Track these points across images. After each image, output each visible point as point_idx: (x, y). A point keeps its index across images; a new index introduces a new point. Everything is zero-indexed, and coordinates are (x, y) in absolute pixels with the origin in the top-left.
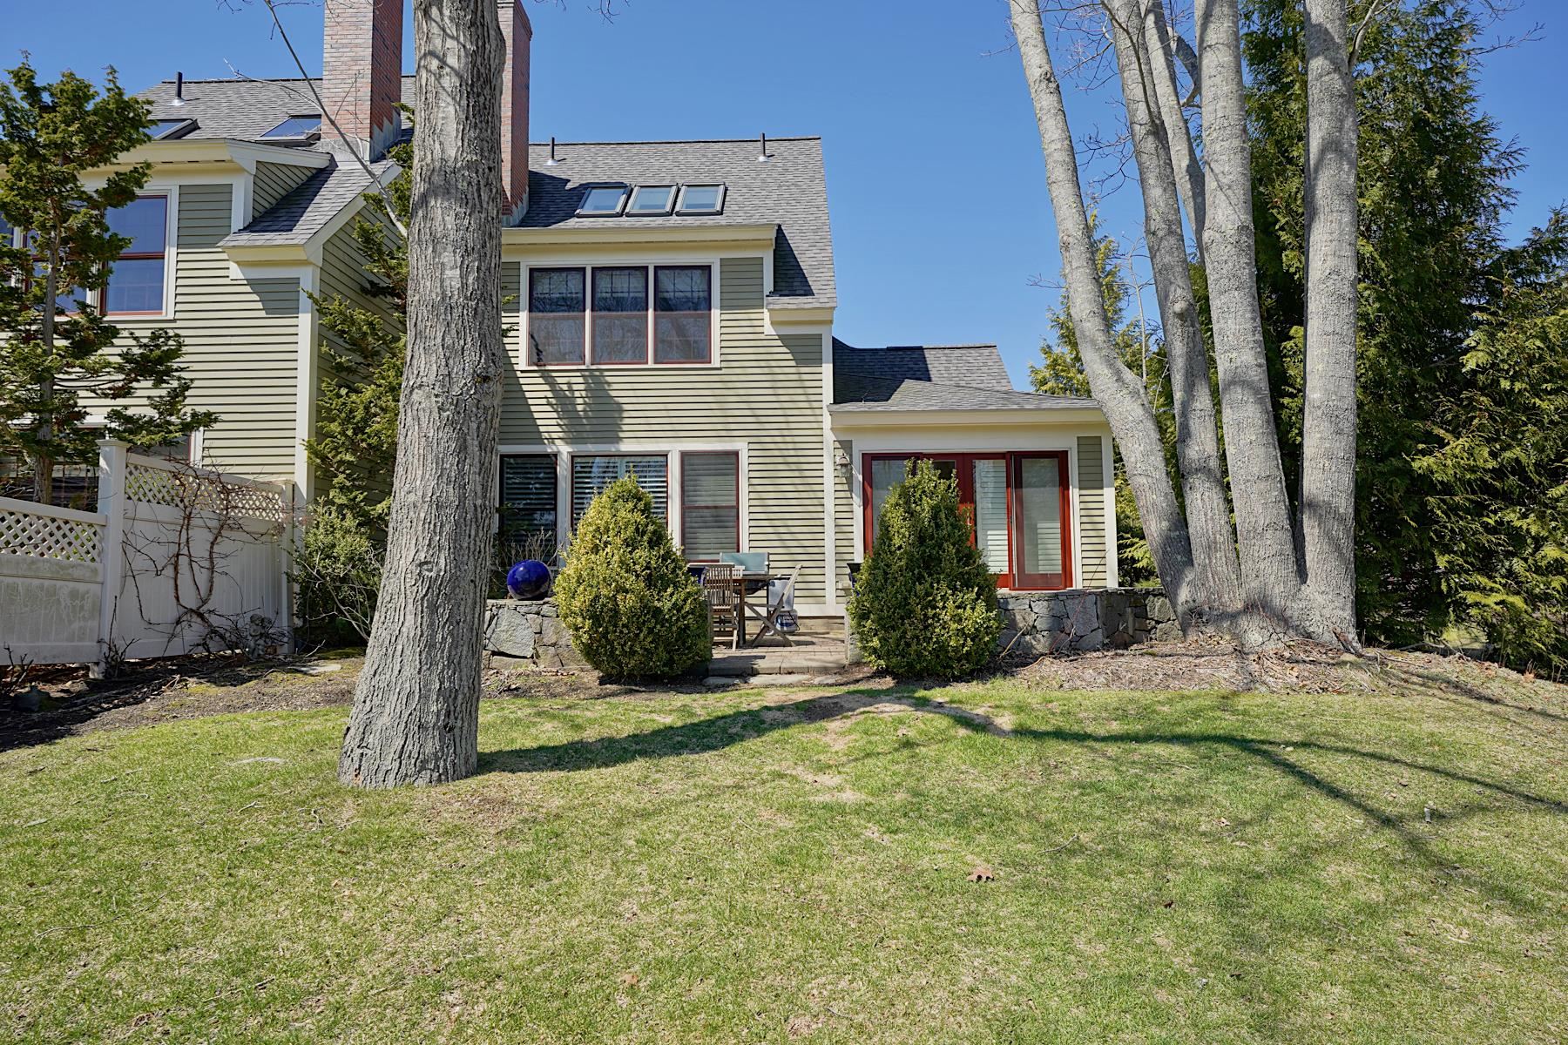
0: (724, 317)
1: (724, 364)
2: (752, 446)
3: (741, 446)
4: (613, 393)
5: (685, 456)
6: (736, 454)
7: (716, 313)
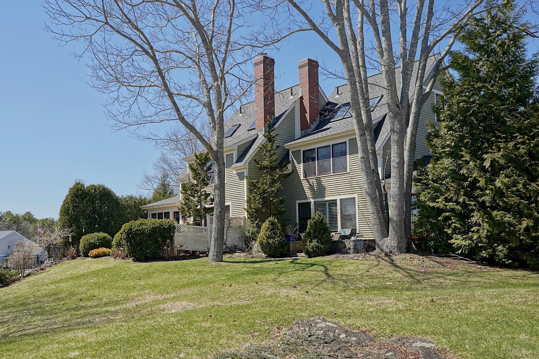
0: (350, 157)
1: (351, 171)
2: (359, 196)
3: (356, 196)
4: (323, 184)
5: (341, 200)
6: (354, 198)
7: (348, 156)
